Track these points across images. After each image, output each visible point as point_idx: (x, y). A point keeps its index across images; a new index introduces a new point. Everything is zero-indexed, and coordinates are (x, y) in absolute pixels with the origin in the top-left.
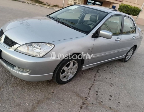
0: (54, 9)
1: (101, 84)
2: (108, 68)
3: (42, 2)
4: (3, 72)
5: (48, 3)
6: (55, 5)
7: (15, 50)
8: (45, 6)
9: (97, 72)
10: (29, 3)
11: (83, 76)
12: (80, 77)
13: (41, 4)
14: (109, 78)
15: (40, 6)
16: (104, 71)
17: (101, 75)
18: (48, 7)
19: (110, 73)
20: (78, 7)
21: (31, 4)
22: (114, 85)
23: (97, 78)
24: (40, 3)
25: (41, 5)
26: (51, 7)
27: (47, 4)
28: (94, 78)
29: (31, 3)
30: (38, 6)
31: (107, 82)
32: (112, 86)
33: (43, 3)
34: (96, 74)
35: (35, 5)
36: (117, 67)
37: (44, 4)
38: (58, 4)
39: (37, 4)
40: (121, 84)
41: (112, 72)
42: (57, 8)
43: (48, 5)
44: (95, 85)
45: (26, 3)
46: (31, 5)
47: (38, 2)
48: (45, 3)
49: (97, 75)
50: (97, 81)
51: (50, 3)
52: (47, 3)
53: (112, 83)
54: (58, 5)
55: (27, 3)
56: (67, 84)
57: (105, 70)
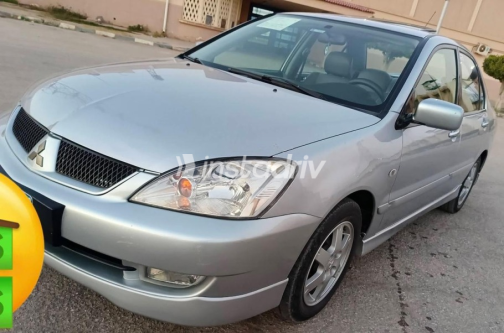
0: (137, 40)
1: (429, 300)
2: (415, 237)
3: (82, 13)
4: (48, 303)
5: (105, 19)
6: (132, 25)
7: (129, 200)
8: (99, 31)
9: (393, 258)
10: (28, 20)
11: (356, 278)
12: (348, 283)
13: (79, 22)
14: (439, 274)
15: (77, 29)
16: (412, 252)
17: (408, 266)
18: (112, 34)
19: (432, 254)
20: (298, 20)
21: (36, 22)
22: (466, 295)
23: (403, 279)
24: (72, 20)
25: (81, 26)
26: (120, 33)
27: (103, 21)
28: (393, 280)
29: (39, 19)
30: (69, 29)
31: (441, 288)
32: (462, 300)
33: (88, 20)
34: (392, 266)
35: (57, 26)
36: (439, 231)
37: (92, 24)
38: (144, 23)
39: (64, 24)
40: (486, 291)
41: (434, 252)
42: (142, 35)
43: (109, 28)
44: (410, 306)
45: (15, 17)
46: (42, 25)
47: (65, 15)
48: (92, 18)
49: (397, 268)
50: (408, 288)
51: (112, 21)
52: (101, 17)
53: (456, 289)
54: (145, 25)
55: (23, 18)
56: (319, 315)
57: (412, 248)
